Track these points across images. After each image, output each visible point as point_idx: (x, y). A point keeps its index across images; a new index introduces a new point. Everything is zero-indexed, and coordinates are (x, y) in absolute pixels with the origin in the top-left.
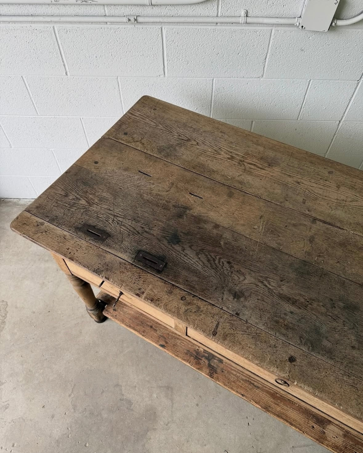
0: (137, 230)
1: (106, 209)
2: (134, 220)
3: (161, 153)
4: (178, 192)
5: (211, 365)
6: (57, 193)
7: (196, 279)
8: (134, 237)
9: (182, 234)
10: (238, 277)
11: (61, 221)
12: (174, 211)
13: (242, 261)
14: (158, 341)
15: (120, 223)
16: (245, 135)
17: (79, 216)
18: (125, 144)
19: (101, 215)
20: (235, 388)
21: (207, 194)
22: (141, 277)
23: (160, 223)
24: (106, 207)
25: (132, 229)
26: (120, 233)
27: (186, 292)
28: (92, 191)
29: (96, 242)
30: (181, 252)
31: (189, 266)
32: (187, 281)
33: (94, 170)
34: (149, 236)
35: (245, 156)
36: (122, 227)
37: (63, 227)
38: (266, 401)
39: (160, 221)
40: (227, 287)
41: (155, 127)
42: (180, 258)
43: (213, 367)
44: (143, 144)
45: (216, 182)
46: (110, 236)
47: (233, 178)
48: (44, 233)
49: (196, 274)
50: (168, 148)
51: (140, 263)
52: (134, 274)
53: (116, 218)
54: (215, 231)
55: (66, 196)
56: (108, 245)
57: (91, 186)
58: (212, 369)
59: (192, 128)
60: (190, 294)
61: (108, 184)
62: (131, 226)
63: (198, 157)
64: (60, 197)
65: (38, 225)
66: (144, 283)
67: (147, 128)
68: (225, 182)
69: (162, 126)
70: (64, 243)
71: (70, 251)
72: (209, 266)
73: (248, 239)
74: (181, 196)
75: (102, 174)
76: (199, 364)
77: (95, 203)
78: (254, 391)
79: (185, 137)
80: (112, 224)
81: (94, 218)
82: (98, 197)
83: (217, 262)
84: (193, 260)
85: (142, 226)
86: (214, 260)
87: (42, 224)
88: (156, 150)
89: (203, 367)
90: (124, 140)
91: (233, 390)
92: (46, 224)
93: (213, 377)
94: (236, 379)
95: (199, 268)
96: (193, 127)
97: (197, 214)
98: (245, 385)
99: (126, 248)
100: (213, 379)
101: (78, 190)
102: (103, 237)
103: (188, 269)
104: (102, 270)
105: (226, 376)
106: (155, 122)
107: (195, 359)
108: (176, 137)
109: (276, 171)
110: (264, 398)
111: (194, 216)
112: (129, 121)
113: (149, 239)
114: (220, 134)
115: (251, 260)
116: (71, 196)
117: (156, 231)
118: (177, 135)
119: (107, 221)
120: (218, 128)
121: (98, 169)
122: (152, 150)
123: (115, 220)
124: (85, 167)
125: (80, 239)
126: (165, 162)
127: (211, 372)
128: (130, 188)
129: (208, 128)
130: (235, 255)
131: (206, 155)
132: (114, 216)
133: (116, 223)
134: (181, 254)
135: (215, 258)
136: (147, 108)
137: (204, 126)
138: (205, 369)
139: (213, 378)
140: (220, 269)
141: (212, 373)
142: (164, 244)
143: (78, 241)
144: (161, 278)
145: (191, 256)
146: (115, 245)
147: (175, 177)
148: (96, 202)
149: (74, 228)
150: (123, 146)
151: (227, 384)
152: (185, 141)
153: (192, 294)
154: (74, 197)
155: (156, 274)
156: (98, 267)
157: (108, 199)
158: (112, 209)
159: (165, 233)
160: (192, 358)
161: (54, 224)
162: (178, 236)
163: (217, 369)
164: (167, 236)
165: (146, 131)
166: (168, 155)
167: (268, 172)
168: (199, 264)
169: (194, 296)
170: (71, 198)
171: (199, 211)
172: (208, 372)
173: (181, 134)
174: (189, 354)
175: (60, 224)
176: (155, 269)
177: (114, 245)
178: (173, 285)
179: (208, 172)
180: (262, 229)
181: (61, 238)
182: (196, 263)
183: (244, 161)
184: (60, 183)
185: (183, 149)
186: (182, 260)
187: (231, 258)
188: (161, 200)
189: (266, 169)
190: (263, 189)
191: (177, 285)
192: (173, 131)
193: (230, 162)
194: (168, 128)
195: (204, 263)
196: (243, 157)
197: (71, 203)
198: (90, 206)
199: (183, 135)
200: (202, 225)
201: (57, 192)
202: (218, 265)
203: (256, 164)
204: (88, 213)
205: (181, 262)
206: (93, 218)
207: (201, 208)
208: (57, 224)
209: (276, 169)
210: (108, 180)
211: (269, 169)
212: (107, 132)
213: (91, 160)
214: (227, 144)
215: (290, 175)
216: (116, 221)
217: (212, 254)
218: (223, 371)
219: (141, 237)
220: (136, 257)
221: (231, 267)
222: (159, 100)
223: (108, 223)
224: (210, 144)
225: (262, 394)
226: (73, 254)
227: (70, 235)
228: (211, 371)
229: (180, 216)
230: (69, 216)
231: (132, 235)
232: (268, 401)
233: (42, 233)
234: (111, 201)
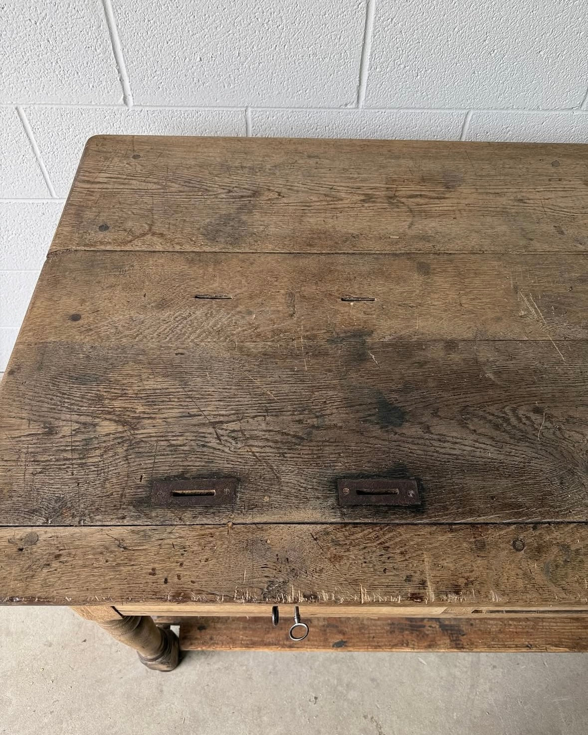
0: (292, 433)
1: (181, 417)
2: (267, 412)
3: (217, 239)
4: (315, 307)
5: (447, 625)
6: (20, 437)
7: (504, 483)
8: (298, 452)
9: (394, 396)
10: (578, 432)
11: (82, 506)
12: (339, 351)
13: (557, 395)
14: (326, 640)
15: (240, 434)
16: (358, 149)
17: (122, 468)
18: (118, 249)
19: (180, 438)
20: (509, 643)
21: (378, 288)
22: (388, 547)
23: (331, 393)
24: (176, 412)
25: (278, 438)
26: (258, 460)
27: (513, 527)
28: (113, 390)
29: (213, 513)
30: (427, 436)
31: (467, 460)
32: (492, 498)
33: (82, 337)
34: (331, 434)
35: (390, 186)
36: (251, 442)
37: (97, 518)
38: (568, 632)
39: (327, 387)
40: (578, 466)
41: (162, 191)
42: (437, 452)
43: (451, 626)
44: (162, 235)
45: (375, 256)
46: (239, 480)
47: (403, 236)
48: (55, 564)
49: (498, 470)
50: (225, 224)
51: (358, 511)
52: (365, 548)
53: (222, 429)
54: (455, 357)
55: (51, 431)
56: (252, 507)
57: (102, 378)
58: (453, 632)
59: (245, 167)
60: (522, 525)
61: (141, 356)
62: (270, 431)
63: (302, 221)
64: (34, 444)
65: (21, 550)
66: (407, 557)
67: (146, 199)
68: (393, 249)
69: (177, 186)
70: (130, 560)
71: (161, 575)
72: (507, 438)
73: (530, 343)
74: (330, 313)
75: (108, 338)
76: (425, 636)
77: (142, 415)
78: (541, 627)
79: (244, 190)
80: (220, 447)
81: (168, 455)
82: (137, 396)
83: (513, 421)
84: (466, 443)
85: (297, 418)
86: (507, 420)
87: (32, 540)
88: (201, 237)
89: (435, 638)
90: (110, 243)
91: (509, 647)
92: (45, 534)
93: (463, 644)
94: (501, 625)
95: (491, 453)
96: (245, 165)
97: (392, 337)
98: (520, 625)
99: (300, 490)
100: (465, 650)
101: (72, 404)
102: (222, 492)
103: (472, 468)
104: (281, 580)
105: (482, 629)
106: (155, 180)
107: (412, 633)
108: (224, 196)
109: (466, 194)
110: (562, 629)
111: (390, 344)
112: (93, 198)
113: (335, 442)
114: (312, 162)
115: (571, 384)
116: (63, 426)
117: (336, 416)
118: (224, 191)
119: (204, 446)
120: (296, 151)
121: (91, 330)
122: (192, 241)
123: (222, 436)
124: (52, 339)
125: (169, 529)
126: (241, 256)
127: (455, 638)
128: (203, 344)
129: (278, 159)
130: (534, 389)
131: (312, 211)
132: (213, 424)
133: (230, 440)
134: (432, 442)
135: (503, 415)
136: (116, 159)
137: (267, 156)
138: (440, 640)
139: (463, 648)
140: (534, 434)
141: (457, 640)
142: (376, 437)
143: (164, 536)
144: (435, 524)
145: (454, 434)
146: (270, 497)
147: (286, 280)
148: (144, 413)
149: (131, 508)
150: (116, 257)
151: (493, 643)
152: (250, 199)
153: (527, 523)
154: (76, 426)
155: (418, 519)
156: (266, 579)
157: (167, 391)
158: (194, 411)
159: (358, 411)
160: (407, 632)
161: (68, 522)
162: (391, 404)
163: (459, 626)
164: (370, 415)
165: (149, 207)
166: (236, 240)
167: (456, 201)
168: (484, 444)
169: (536, 526)
170: (66, 430)
171: (390, 328)
172: (448, 641)
173: (229, 186)
174: (396, 630)
175: (84, 515)
176: (406, 508)
177: (266, 499)
178: (473, 525)
179: (345, 242)
180: (537, 312)
181: (112, 552)
182: (477, 445)
183: (395, 196)
184: (11, 405)
185: (257, 216)
186: (444, 454)
187: (532, 398)
188: (293, 340)
189: (447, 196)
190: (474, 235)
191: (481, 519)
192: (210, 187)
193: (371, 208)
194: (192, 183)
195: (492, 438)
196: (387, 188)
197: (78, 444)
198: (134, 429)
199: (236, 187)
200: (420, 356)
201: (17, 433)
202: (522, 426)
203: (423, 193)
204: (141, 450)
205: (447, 460)
206: (163, 455)
207: (389, 322)
208: (77, 519)
209: (465, 191)
210: (136, 347)
211: (452, 195)
212: (54, 240)
213: (58, 317)
214: (339, 175)
215: (497, 191)
216: (228, 436)
217: (491, 408)
218: (472, 625)
219: (314, 444)
220: (337, 499)
221: (549, 418)
222: (133, 136)
223: (211, 450)
224: (305, 186)
225: (555, 624)
226: (176, 580)
227: (133, 532)
228: (453, 637)
229: (359, 357)
230: (95, 480)
231: (291, 451)
232: (573, 631)
233: (49, 565)
234: (178, 392)
